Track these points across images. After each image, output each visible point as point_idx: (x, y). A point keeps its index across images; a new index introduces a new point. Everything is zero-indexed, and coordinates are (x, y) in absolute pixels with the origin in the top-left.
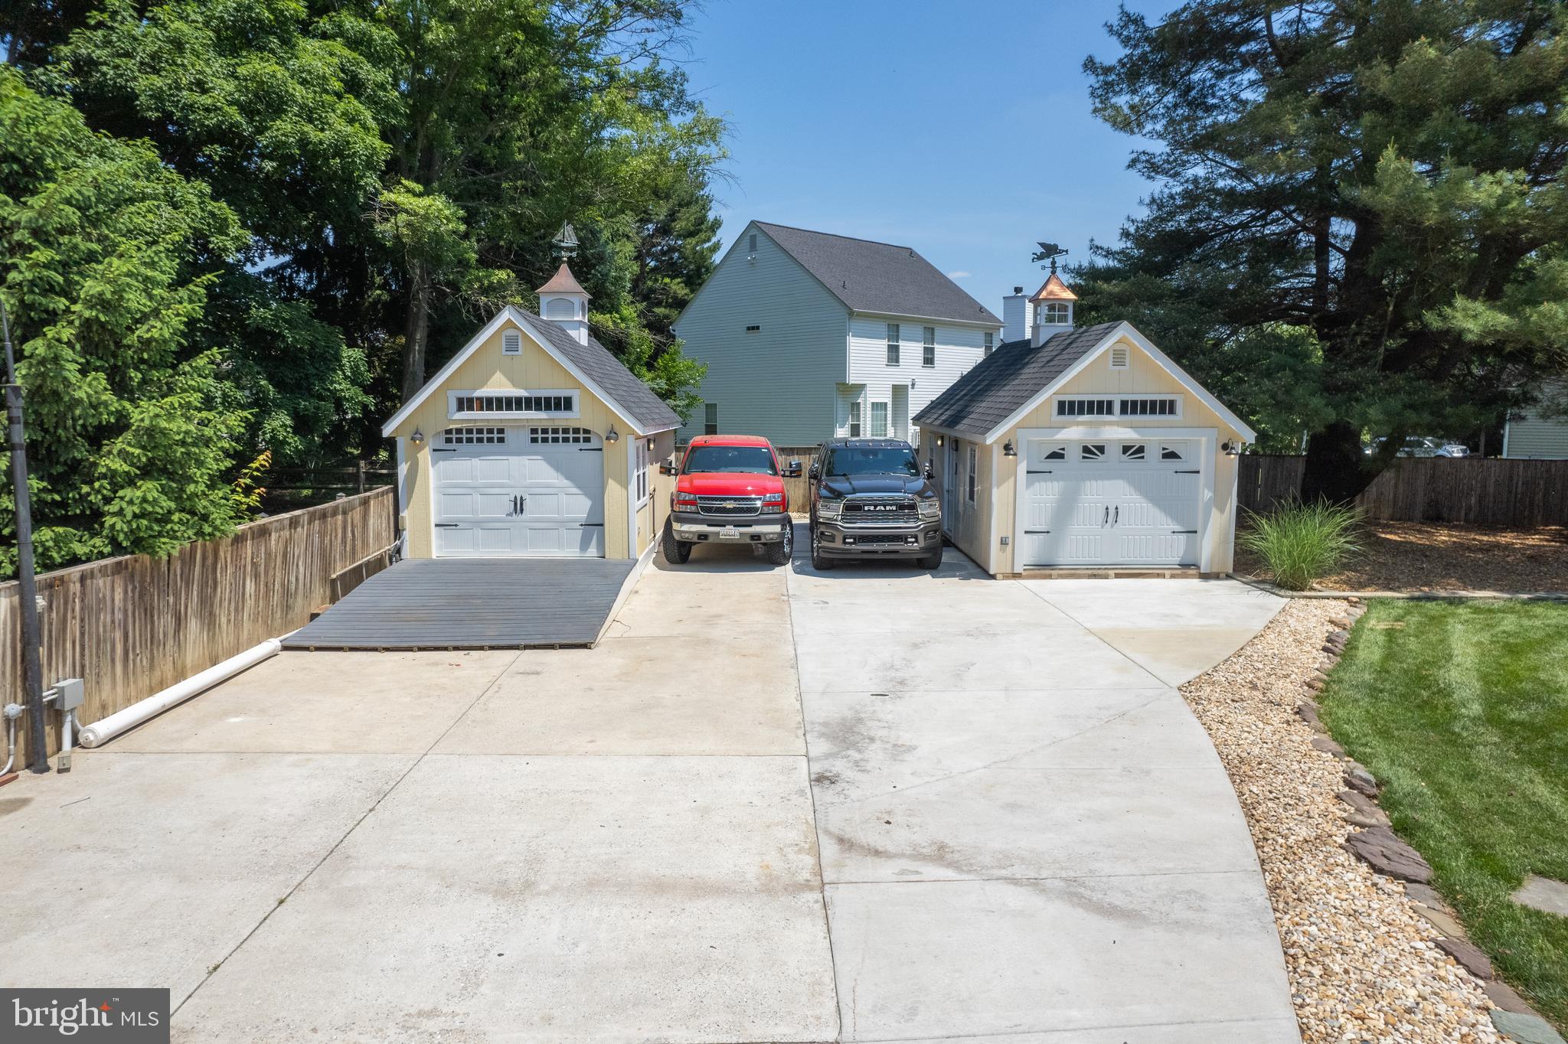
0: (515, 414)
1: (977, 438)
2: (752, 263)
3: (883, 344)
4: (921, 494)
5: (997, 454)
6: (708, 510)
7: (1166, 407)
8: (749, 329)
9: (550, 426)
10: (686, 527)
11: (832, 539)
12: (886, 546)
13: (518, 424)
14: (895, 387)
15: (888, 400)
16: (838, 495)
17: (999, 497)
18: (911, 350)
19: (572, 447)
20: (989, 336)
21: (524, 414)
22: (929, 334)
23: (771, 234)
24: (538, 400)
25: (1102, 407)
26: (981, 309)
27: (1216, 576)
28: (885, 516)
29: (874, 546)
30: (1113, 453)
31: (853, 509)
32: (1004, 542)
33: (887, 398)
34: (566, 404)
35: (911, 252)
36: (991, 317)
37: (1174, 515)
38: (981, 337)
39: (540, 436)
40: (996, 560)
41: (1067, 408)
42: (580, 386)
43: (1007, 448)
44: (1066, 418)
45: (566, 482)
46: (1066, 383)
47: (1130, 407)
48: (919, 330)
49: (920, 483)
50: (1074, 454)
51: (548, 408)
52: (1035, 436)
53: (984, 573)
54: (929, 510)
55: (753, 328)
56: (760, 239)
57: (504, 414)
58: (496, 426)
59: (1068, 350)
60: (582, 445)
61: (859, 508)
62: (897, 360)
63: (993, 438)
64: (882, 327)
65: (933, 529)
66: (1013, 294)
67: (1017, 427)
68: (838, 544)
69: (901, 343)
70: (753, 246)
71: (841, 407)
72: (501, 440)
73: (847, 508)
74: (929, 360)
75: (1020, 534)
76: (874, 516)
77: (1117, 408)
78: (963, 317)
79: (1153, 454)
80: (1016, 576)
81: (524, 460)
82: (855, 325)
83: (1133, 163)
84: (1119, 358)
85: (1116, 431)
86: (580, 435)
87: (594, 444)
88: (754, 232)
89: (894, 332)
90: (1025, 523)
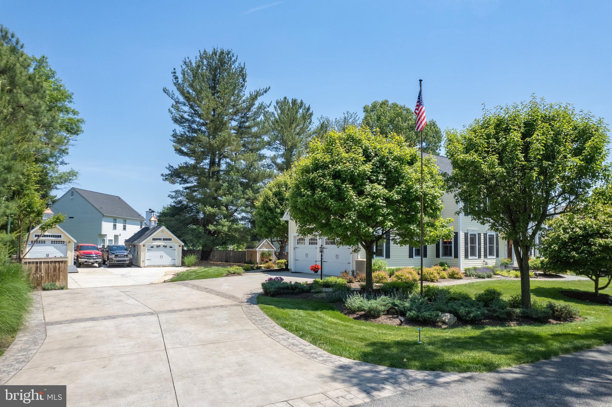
0: (48, 238)
1: (138, 244)
2: (72, 199)
3: (112, 224)
4: (128, 253)
5: (142, 246)
6: (87, 256)
7: (170, 240)
8: (70, 217)
9: (56, 240)
10: (82, 260)
11: (112, 261)
12: (122, 262)
13: (48, 240)
14: (115, 236)
15: (113, 239)
16: (114, 254)
17: (142, 254)
18: (120, 226)
19: (60, 244)
20: (141, 223)
21: (50, 238)
22: (125, 221)
23: (78, 191)
24: (54, 236)
25: (160, 239)
26: (139, 215)
27: (179, 267)
28: (122, 257)
29: (120, 262)
30: (162, 247)
31: (116, 256)
32: (143, 261)
33: (113, 238)
34: (60, 236)
35: (119, 198)
36: (143, 217)
37: (170, 256)
38: (139, 223)
39: (53, 242)
40: (142, 264)
41: (154, 239)
42: (63, 233)
43: (144, 246)
44: (154, 241)
45: (58, 251)
46: (154, 235)
47: (164, 239)
48: (122, 221)
49: (128, 252)
50: (155, 247)
51: (56, 237)
52: (149, 244)
53: (140, 267)
54: (130, 256)
55: (71, 217)
56: (75, 193)
57: (46, 238)
58: (43, 240)
59: (155, 229)
60: (62, 244)
61: (117, 256)
62: (116, 228)
63: (141, 244)
64: (112, 219)
65: (131, 259)
66: (149, 210)
67: (146, 242)
68: (113, 262)
69: (117, 224)
70: (72, 194)
71: (100, 240)
72: (44, 243)
73: (115, 256)
74: (125, 229)
75: (146, 260)
76: (120, 257)
77: (162, 239)
78: (134, 217)
79: (168, 247)
80: (145, 267)
81: (49, 247)
82: (105, 219)
83: (169, 196)
84: (162, 231)
85: (161, 243)
86: (63, 242)
87: (65, 244)
88: (73, 190)
89: (115, 220)
90: (147, 258)
